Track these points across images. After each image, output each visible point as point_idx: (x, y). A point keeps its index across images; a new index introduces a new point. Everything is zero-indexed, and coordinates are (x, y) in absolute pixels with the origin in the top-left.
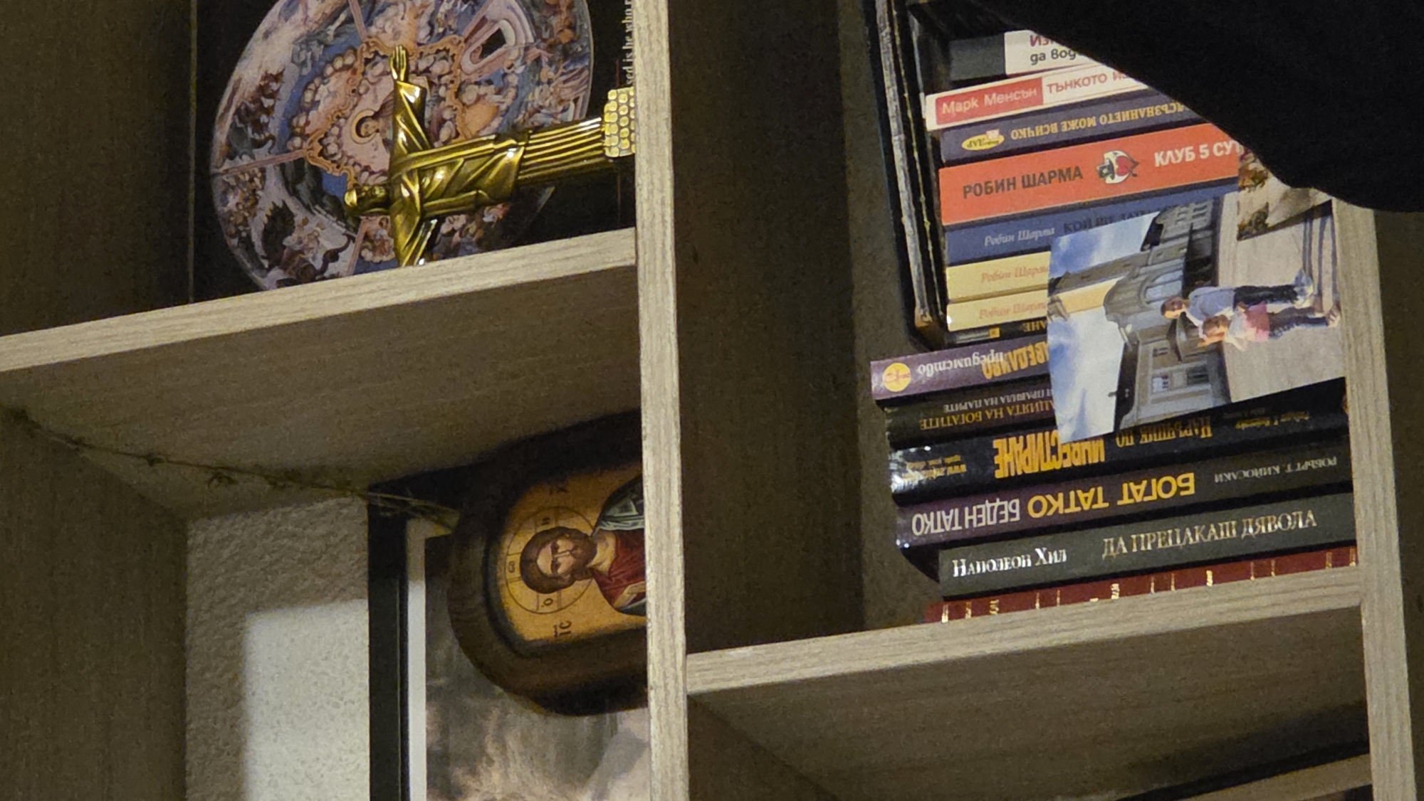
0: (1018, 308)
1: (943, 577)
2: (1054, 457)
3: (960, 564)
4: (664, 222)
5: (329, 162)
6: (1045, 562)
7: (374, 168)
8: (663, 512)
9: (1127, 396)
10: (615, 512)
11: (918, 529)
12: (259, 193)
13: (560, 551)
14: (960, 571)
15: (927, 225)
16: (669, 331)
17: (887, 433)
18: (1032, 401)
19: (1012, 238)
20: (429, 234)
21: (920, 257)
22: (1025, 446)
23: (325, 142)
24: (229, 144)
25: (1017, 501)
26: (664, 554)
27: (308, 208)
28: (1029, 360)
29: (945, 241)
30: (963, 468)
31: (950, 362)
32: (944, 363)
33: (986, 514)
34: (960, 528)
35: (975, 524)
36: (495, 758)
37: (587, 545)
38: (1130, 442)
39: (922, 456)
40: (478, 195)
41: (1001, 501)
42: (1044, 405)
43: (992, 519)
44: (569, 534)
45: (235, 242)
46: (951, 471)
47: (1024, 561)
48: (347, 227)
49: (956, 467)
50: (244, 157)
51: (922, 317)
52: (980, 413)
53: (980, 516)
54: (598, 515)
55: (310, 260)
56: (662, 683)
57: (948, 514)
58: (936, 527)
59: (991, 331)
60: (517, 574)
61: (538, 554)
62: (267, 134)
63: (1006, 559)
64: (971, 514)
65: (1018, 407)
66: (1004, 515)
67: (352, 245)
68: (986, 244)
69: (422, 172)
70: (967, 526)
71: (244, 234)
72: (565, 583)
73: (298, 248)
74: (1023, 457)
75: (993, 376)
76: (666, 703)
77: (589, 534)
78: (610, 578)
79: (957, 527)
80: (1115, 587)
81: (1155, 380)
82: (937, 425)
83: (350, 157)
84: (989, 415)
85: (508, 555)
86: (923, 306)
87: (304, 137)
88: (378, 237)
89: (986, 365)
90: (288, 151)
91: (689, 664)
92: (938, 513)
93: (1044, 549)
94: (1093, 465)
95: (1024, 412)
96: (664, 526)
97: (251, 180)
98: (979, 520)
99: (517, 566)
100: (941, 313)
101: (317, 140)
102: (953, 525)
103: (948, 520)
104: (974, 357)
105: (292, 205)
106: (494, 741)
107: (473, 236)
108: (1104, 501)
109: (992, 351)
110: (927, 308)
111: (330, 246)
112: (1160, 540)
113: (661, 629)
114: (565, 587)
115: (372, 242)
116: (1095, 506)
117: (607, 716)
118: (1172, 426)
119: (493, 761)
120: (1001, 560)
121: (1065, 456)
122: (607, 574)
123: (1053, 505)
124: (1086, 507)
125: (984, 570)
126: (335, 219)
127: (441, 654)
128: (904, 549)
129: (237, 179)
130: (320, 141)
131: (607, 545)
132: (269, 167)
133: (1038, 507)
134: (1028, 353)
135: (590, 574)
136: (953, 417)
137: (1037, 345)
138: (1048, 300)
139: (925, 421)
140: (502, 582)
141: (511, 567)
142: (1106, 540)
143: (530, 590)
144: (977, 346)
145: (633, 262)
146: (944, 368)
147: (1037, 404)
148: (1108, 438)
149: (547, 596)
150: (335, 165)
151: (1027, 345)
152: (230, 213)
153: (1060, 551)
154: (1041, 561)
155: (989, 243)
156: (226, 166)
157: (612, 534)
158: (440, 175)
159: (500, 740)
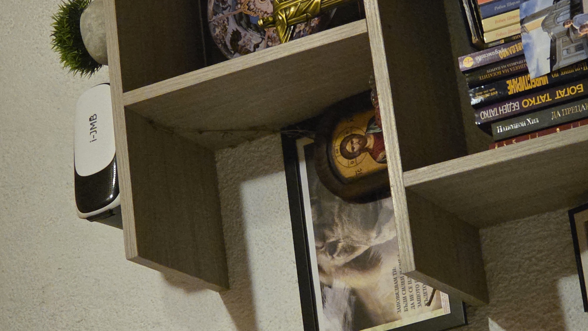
0: (510, 31)
1: (494, 133)
2: (529, 84)
3: (499, 128)
4: (376, 15)
5: (252, 12)
6: (531, 124)
7: (268, 12)
8: (388, 121)
9: (554, 59)
10: (372, 126)
11: (483, 117)
12: (227, 27)
13: (354, 143)
14: (500, 130)
15: (473, 6)
16: (383, 55)
17: (468, 83)
18: (520, 65)
19: (505, 6)
20: (291, 32)
21: (471, 18)
22: (518, 82)
23: (249, 5)
24: (213, 10)
25: (518, 102)
26: (390, 136)
27: (246, 30)
28: (516, 50)
29: (480, 10)
30: (497, 92)
31: (487, 54)
32: (485, 55)
33: (507, 108)
34: (498, 115)
35: (503, 113)
36: (339, 224)
37: (363, 140)
38: (557, 75)
39: (481, 90)
40: (307, 15)
41: (512, 103)
42: (524, 66)
43: (509, 110)
44: (356, 136)
45: (220, 45)
46: (492, 94)
47: (523, 124)
48: (261, 35)
49: (494, 93)
50: (220, 14)
51: (475, 40)
52: (500, 71)
53: (505, 109)
54: (366, 128)
55: (249, 49)
56: (395, 184)
57: (493, 110)
58: (489, 116)
59: (501, 41)
61: (346, 146)
62: (227, 5)
63: (516, 124)
64: (501, 109)
65: (514, 67)
66: (513, 109)
67: (264, 42)
68: (495, 10)
69: (286, 10)
70: (500, 113)
71: (223, 42)
72: (357, 155)
73: (243, 45)
74: (518, 85)
75: (503, 57)
76: (397, 190)
78: (373, 151)
79: (497, 115)
80: (558, 129)
81: (564, 51)
82: (485, 78)
83: (259, 9)
84: (504, 72)
85: (335, 146)
86: (475, 36)
87: (241, 4)
88: (273, 37)
89: (500, 54)
90: (237, 10)
91: (404, 176)
92: (489, 110)
93: (530, 119)
94: (544, 85)
95: (516, 69)
96: (389, 126)
97: (224, 22)
98: (505, 111)
99: (339, 150)
100: (482, 37)
101: (246, 4)
102: (495, 114)
103: (493, 112)
104: (495, 51)
105: (240, 29)
106: (337, 218)
107: (308, 31)
108: (550, 98)
109: (502, 48)
110: (476, 36)
111: (255, 42)
112: (573, 110)
113: (392, 164)
114: (358, 156)
115: (270, 39)
116: (547, 101)
117: (378, 202)
118: (572, 67)
119: (338, 225)
120: (515, 125)
121: (533, 83)
122: (372, 149)
123: (531, 102)
124: (544, 101)
125: (509, 129)
126: (256, 32)
127: (314, 188)
128: (478, 125)
129: (218, 23)
130: (247, 5)
131: (371, 139)
132: (230, 17)
133: (526, 103)
134: (515, 47)
135: (366, 150)
136: (490, 74)
137: (519, 44)
138: (521, 27)
139: (480, 77)
140: (333, 158)
142: (552, 113)
143: (345, 159)
144: (496, 47)
145: (366, 31)
146: (485, 57)
147: (521, 66)
148: (548, 75)
149: (352, 160)
150: (254, 13)
151: (514, 45)
152: (217, 35)
153: (536, 119)
154: (529, 123)
155: (496, 9)
156: (213, 19)
157: (372, 134)
158: (292, 10)
159: (340, 217)
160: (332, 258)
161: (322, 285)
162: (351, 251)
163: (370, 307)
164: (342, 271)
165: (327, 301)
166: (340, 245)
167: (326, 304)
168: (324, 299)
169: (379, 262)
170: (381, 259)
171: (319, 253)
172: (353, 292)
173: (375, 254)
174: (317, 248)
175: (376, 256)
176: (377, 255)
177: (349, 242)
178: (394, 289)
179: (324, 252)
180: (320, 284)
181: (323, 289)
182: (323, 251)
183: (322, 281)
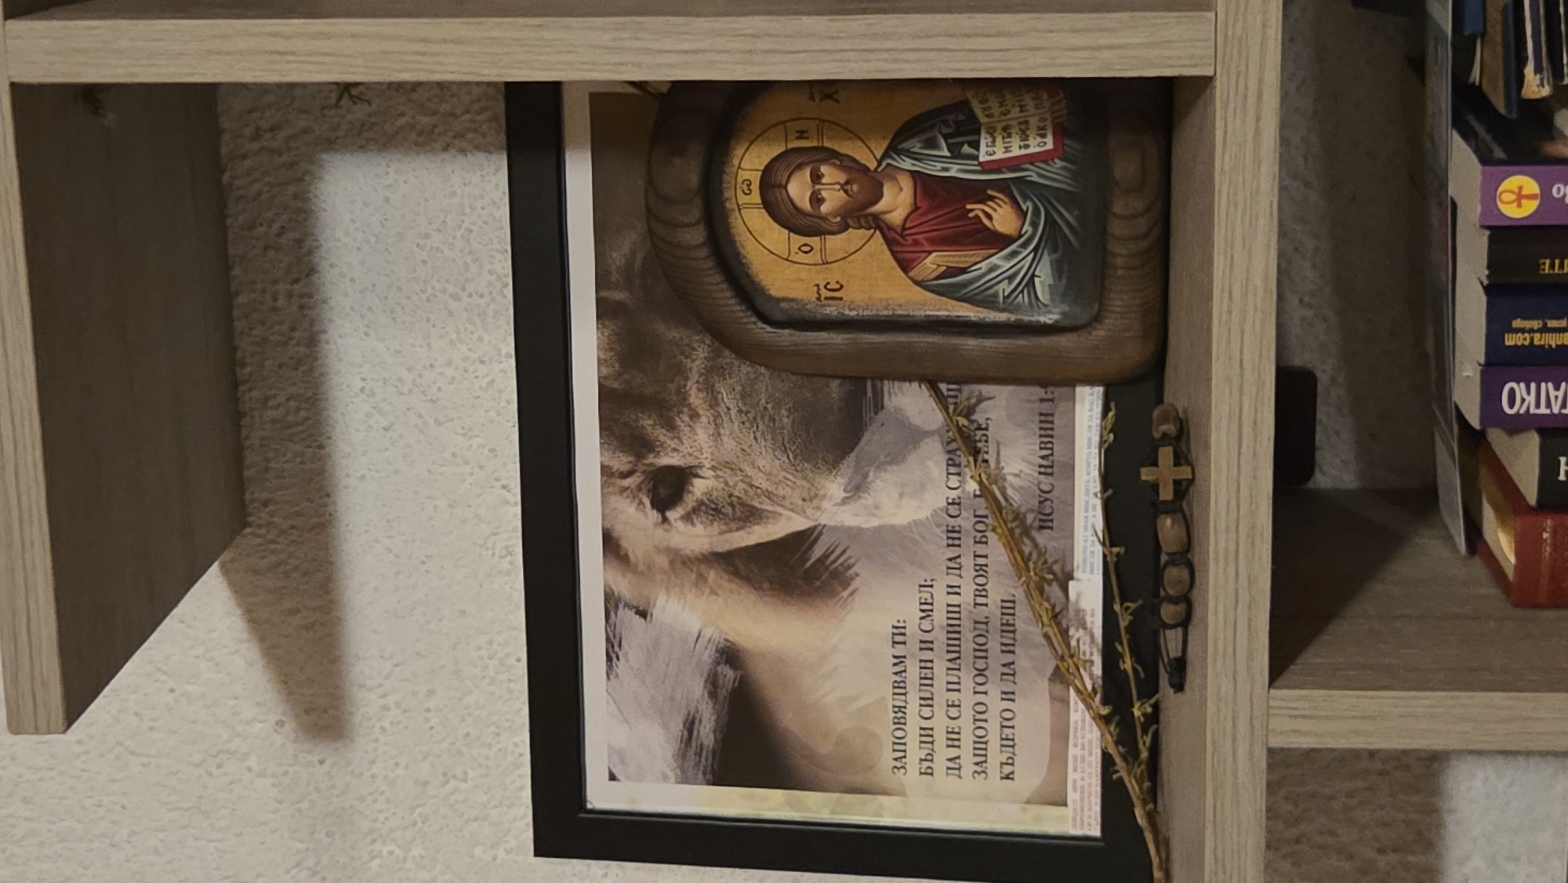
10: (915, 145)
11: (1512, 404)
13: (824, 181)
36: (701, 412)
37: (871, 183)
44: (841, 161)
54: (885, 144)
57: (1557, 388)
58: (1538, 406)
60: (756, 198)
61: (788, 180)
72: (830, 228)
77: (872, 169)
78: (903, 235)
82: (1565, 270)
85: (741, 167)
92: (1543, 385)
99: (755, 187)
103: (1556, 397)
106: (699, 390)
114: (832, 232)
122: (899, 230)
127: (617, 257)
131: (901, 190)
135: (872, 223)
139: (1548, 262)
141: (745, 188)
143: (776, 226)
145: (1205, 72)
149: (807, 240)
157: (908, 174)
159: (709, 389)
160: (660, 519)
161: (612, 602)
162: (740, 519)
163: (788, 719)
164: (693, 576)
165: (626, 655)
166: (699, 487)
167: (621, 666)
168: (616, 649)
169: (845, 588)
170: (852, 579)
171: (611, 489)
172: (730, 655)
173: (832, 557)
174: (606, 471)
175: (834, 562)
176: (841, 560)
177: (736, 485)
178: (891, 690)
179: (634, 494)
180: (606, 594)
181: (616, 614)
182: (628, 488)
183: (614, 588)
